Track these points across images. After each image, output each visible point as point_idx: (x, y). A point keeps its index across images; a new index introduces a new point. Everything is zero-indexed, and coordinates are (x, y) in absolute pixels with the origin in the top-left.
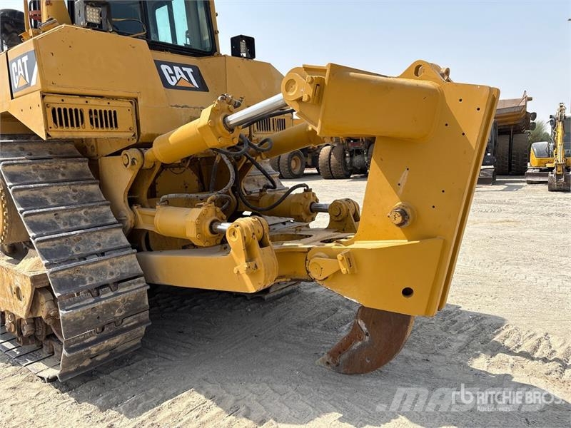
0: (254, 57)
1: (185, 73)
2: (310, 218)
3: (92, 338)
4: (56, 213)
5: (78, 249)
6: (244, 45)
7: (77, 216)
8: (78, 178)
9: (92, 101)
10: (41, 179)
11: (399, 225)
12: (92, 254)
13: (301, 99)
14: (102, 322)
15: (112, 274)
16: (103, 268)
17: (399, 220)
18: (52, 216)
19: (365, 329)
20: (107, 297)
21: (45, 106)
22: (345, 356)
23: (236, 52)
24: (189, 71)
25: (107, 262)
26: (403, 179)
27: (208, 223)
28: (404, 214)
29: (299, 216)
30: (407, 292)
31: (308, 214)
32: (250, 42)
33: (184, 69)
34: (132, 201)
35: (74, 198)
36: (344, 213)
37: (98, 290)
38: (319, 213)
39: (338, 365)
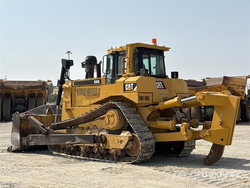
0: (178, 78)
1: (160, 84)
2: (197, 127)
3: (145, 152)
4: (134, 121)
5: (140, 130)
6: (175, 75)
7: (137, 122)
8: (134, 113)
9: (145, 94)
10: (129, 113)
11: (220, 125)
12: (143, 132)
13: (200, 98)
14: (147, 148)
15: (148, 137)
16: (146, 135)
17: (220, 124)
18: (133, 121)
19: (213, 152)
20: (148, 142)
21: (138, 96)
22: (208, 160)
23: (173, 77)
24: (161, 83)
25: (146, 134)
26: (221, 115)
27: (174, 124)
28: (221, 123)
29: (193, 126)
30: (222, 140)
31: (196, 126)
32: (177, 73)
33: (160, 83)
34: (148, 120)
35: (136, 118)
36: (207, 125)
37: (146, 140)
38: (200, 125)
39: (206, 163)
